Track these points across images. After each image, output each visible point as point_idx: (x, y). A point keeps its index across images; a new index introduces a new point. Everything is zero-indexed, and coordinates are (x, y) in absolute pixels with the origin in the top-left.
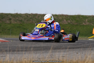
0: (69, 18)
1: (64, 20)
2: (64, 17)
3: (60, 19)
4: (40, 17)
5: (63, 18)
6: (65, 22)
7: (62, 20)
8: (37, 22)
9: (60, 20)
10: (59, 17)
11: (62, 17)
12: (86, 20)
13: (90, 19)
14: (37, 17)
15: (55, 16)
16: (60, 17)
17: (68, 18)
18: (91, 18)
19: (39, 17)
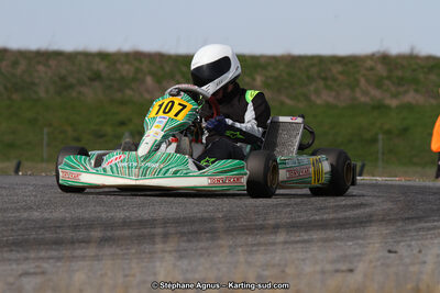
0: (167, 69)
1: (143, 81)
2: (145, 66)
3: (124, 73)
4: (22, 66)
5: (138, 70)
6: (147, 91)
7: (134, 79)
8: (6, 88)
9: (123, 78)
10: (119, 66)
11: (137, 64)
12: (254, 79)
13: (275, 74)
14: (4, 63)
15: (97, 59)
16: (127, 67)
17: (162, 67)
18: (282, 67)
19: (15, 64)
